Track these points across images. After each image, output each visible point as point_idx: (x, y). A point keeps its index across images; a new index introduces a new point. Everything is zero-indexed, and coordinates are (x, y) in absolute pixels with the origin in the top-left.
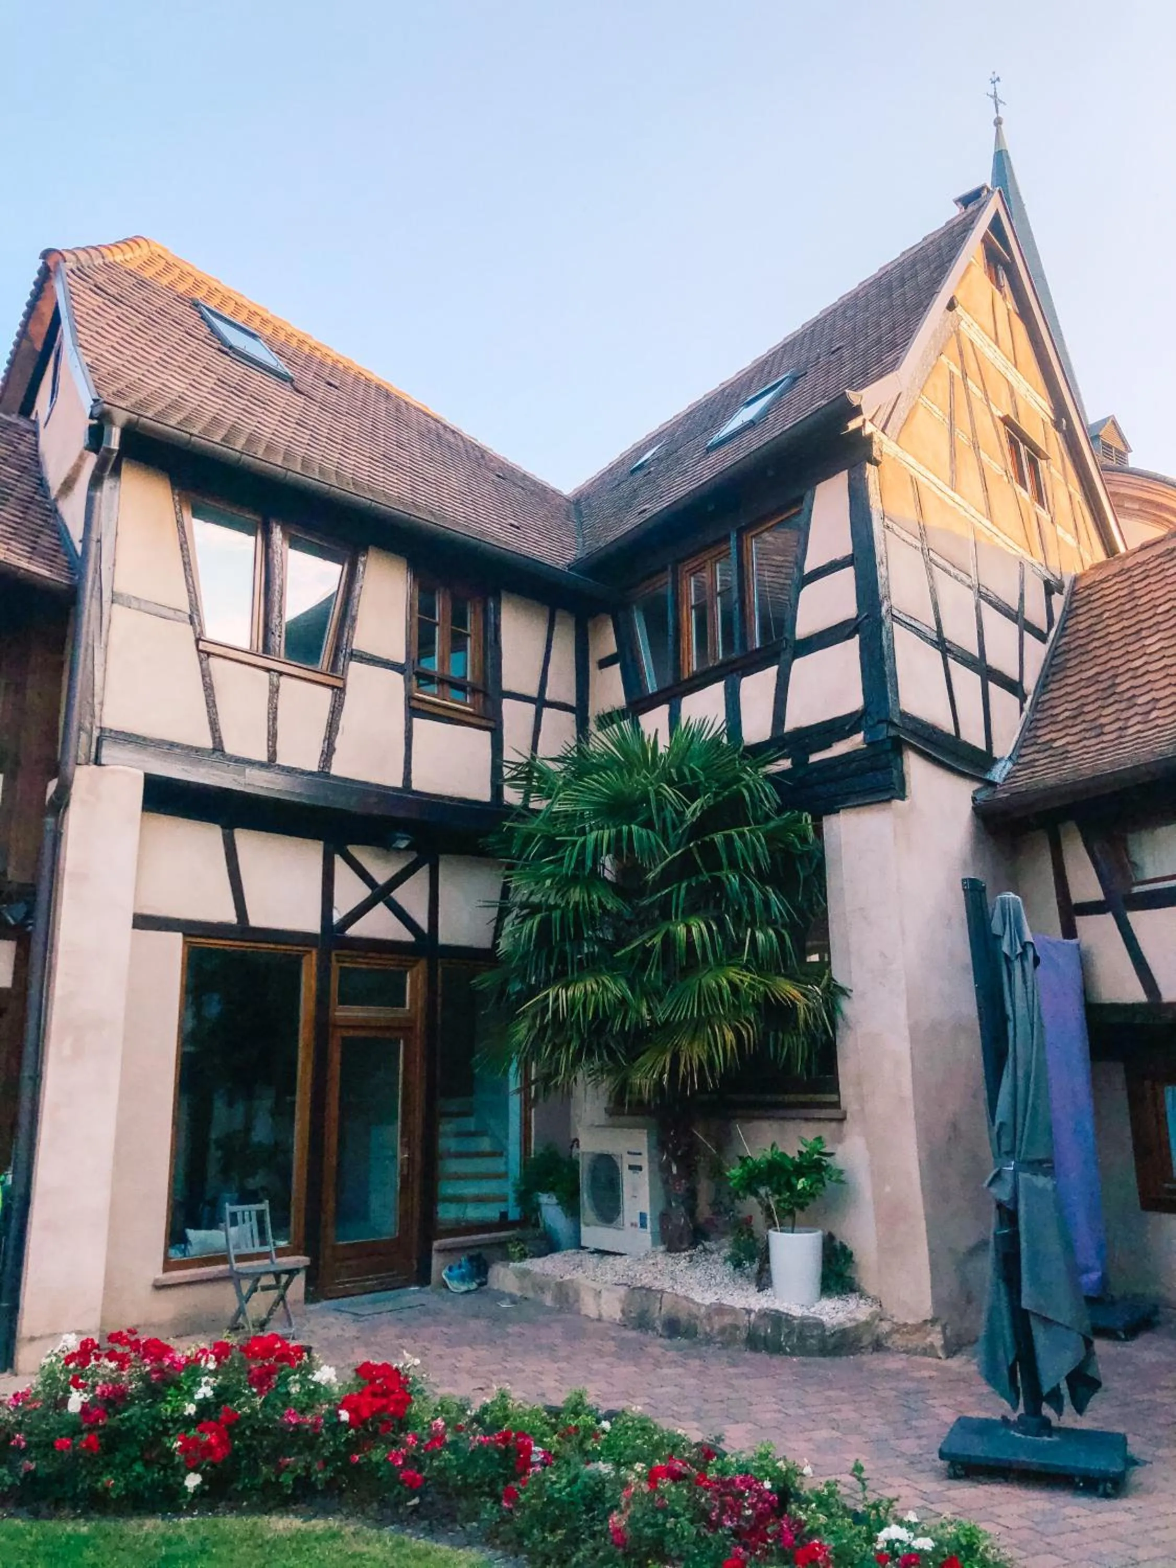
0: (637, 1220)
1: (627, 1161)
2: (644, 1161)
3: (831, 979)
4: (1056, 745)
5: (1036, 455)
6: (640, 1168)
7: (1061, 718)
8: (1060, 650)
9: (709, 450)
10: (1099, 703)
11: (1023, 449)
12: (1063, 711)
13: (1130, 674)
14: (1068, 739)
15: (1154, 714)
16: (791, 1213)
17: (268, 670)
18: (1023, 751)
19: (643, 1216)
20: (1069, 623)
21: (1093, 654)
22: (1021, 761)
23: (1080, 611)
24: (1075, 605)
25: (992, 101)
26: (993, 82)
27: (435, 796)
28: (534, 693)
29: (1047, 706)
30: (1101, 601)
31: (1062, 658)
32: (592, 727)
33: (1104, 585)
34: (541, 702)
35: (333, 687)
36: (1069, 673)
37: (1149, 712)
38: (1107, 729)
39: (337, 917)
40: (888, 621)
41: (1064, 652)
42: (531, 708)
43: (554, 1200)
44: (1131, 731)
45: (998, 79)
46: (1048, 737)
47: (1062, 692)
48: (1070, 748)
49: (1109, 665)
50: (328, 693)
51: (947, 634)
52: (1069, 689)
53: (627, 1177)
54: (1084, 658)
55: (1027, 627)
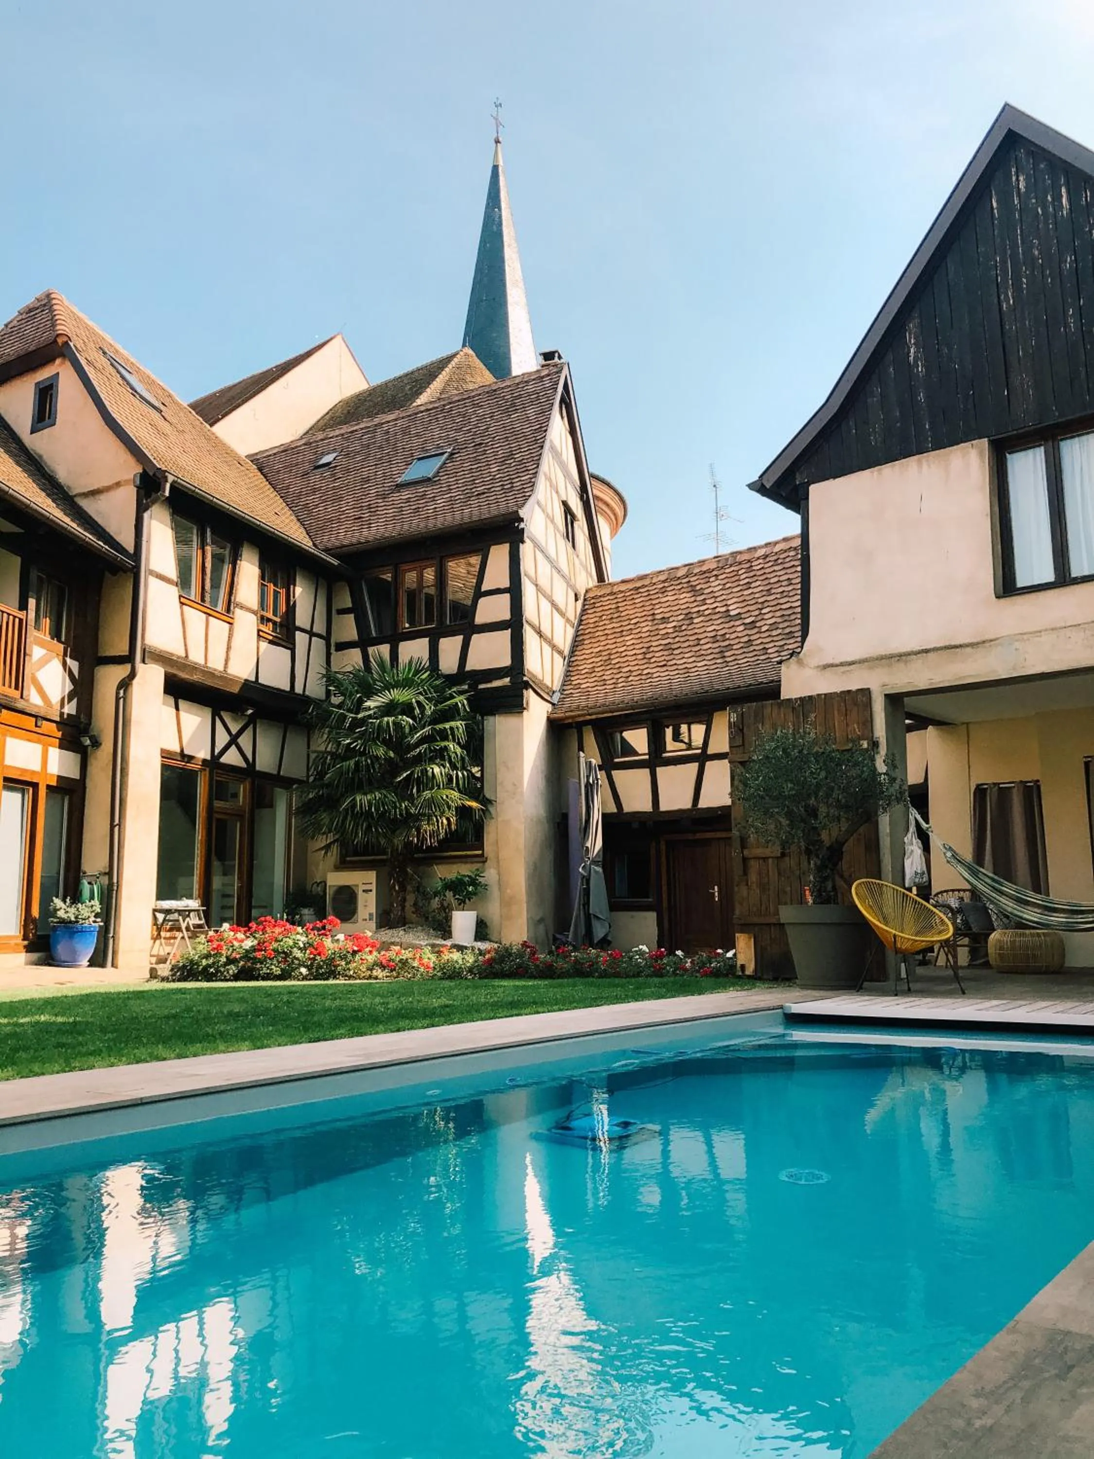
0: (367, 917)
1: (362, 888)
2: (373, 887)
3: (484, 796)
4: (582, 686)
5: (573, 518)
6: (371, 891)
7: (583, 672)
8: (580, 633)
9: (400, 487)
10: (603, 668)
11: (569, 517)
12: (585, 667)
13: (618, 655)
14: (588, 684)
15: (631, 678)
16: (464, 902)
17: (205, 613)
18: (565, 688)
19: (371, 915)
20: (584, 618)
21: (597, 639)
22: (566, 692)
23: (589, 611)
24: (587, 607)
25: (494, 121)
26: (496, 106)
27: (269, 687)
28: (308, 628)
29: (575, 663)
30: (601, 609)
31: (581, 638)
32: (333, 648)
33: (602, 599)
34: (311, 634)
35: (229, 623)
36: (585, 647)
37: (628, 677)
38: (608, 682)
39: (217, 751)
40: (525, 624)
41: (582, 634)
42: (307, 636)
43: (312, 911)
44: (620, 685)
45: (500, 105)
46: (578, 681)
47: (582, 658)
48: (590, 689)
49: (606, 647)
50: (227, 625)
51: (542, 629)
52: (587, 657)
53: (361, 897)
54: (593, 640)
55: (568, 620)
